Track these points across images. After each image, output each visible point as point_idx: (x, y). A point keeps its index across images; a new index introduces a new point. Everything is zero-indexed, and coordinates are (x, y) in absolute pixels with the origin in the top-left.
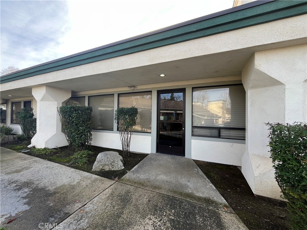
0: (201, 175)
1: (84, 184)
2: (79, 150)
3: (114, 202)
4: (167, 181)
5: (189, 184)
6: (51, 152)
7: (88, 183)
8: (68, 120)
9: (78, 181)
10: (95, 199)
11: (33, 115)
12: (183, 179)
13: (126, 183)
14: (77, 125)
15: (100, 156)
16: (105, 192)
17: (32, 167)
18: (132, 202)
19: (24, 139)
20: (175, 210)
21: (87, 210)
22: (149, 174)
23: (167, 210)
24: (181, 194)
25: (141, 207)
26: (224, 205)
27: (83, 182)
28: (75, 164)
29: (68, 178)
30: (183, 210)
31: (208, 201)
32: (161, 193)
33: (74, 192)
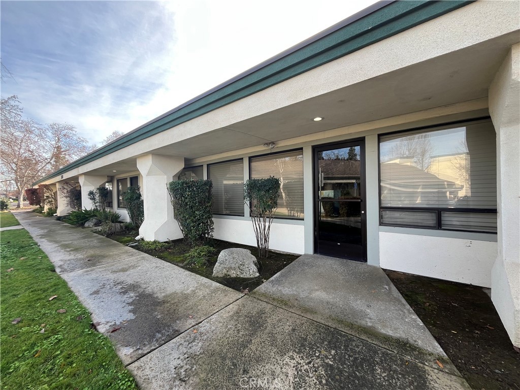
0: (395, 298)
1: (200, 293)
2: (196, 245)
3: (239, 325)
4: (328, 303)
5: (369, 311)
6: (161, 247)
7: (206, 293)
8: (180, 202)
9: (193, 289)
10: (213, 316)
11: (140, 195)
12: (359, 302)
13: (260, 298)
14: (192, 208)
15: (223, 254)
16: (227, 309)
17: (139, 266)
18: (266, 329)
19: (132, 229)
20: (336, 352)
21: (202, 330)
22: (298, 288)
23: (323, 350)
24: (351, 326)
25: (279, 337)
26: (437, 356)
27: (199, 291)
28: (190, 265)
29: (180, 283)
30: (352, 354)
31: (404, 346)
32: (315, 320)
33: (186, 303)
